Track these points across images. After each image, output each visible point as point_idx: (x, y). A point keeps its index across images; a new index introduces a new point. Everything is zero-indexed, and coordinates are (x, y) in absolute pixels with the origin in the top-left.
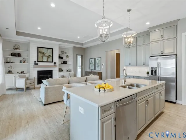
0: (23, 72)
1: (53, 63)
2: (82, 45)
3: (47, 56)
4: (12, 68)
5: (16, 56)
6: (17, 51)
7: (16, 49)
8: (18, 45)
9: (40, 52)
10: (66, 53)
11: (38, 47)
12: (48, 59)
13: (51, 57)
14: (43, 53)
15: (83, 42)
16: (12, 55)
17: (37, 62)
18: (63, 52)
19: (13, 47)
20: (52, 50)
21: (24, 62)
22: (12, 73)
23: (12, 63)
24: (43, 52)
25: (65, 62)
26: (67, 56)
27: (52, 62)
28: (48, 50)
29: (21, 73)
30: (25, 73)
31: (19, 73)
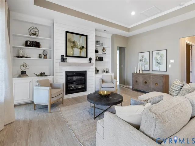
0: (44, 73)
1: (88, 59)
2: (129, 31)
3: (79, 47)
4: (27, 67)
5: (32, 47)
6: (34, 39)
7: (33, 34)
8: (37, 29)
9: (69, 40)
10: (102, 44)
11: (67, 32)
12: (80, 52)
13: (85, 50)
14: (74, 42)
15: (130, 27)
16: (26, 45)
17: (65, 58)
18: (98, 43)
19: (28, 32)
20: (86, 37)
21: (45, 57)
22: (27, 76)
23: (27, 57)
24: (73, 40)
25: (101, 59)
26: (104, 49)
27: (87, 57)
28: (81, 38)
29: (41, 76)
30: (46, 76)
31: (38, 74)
